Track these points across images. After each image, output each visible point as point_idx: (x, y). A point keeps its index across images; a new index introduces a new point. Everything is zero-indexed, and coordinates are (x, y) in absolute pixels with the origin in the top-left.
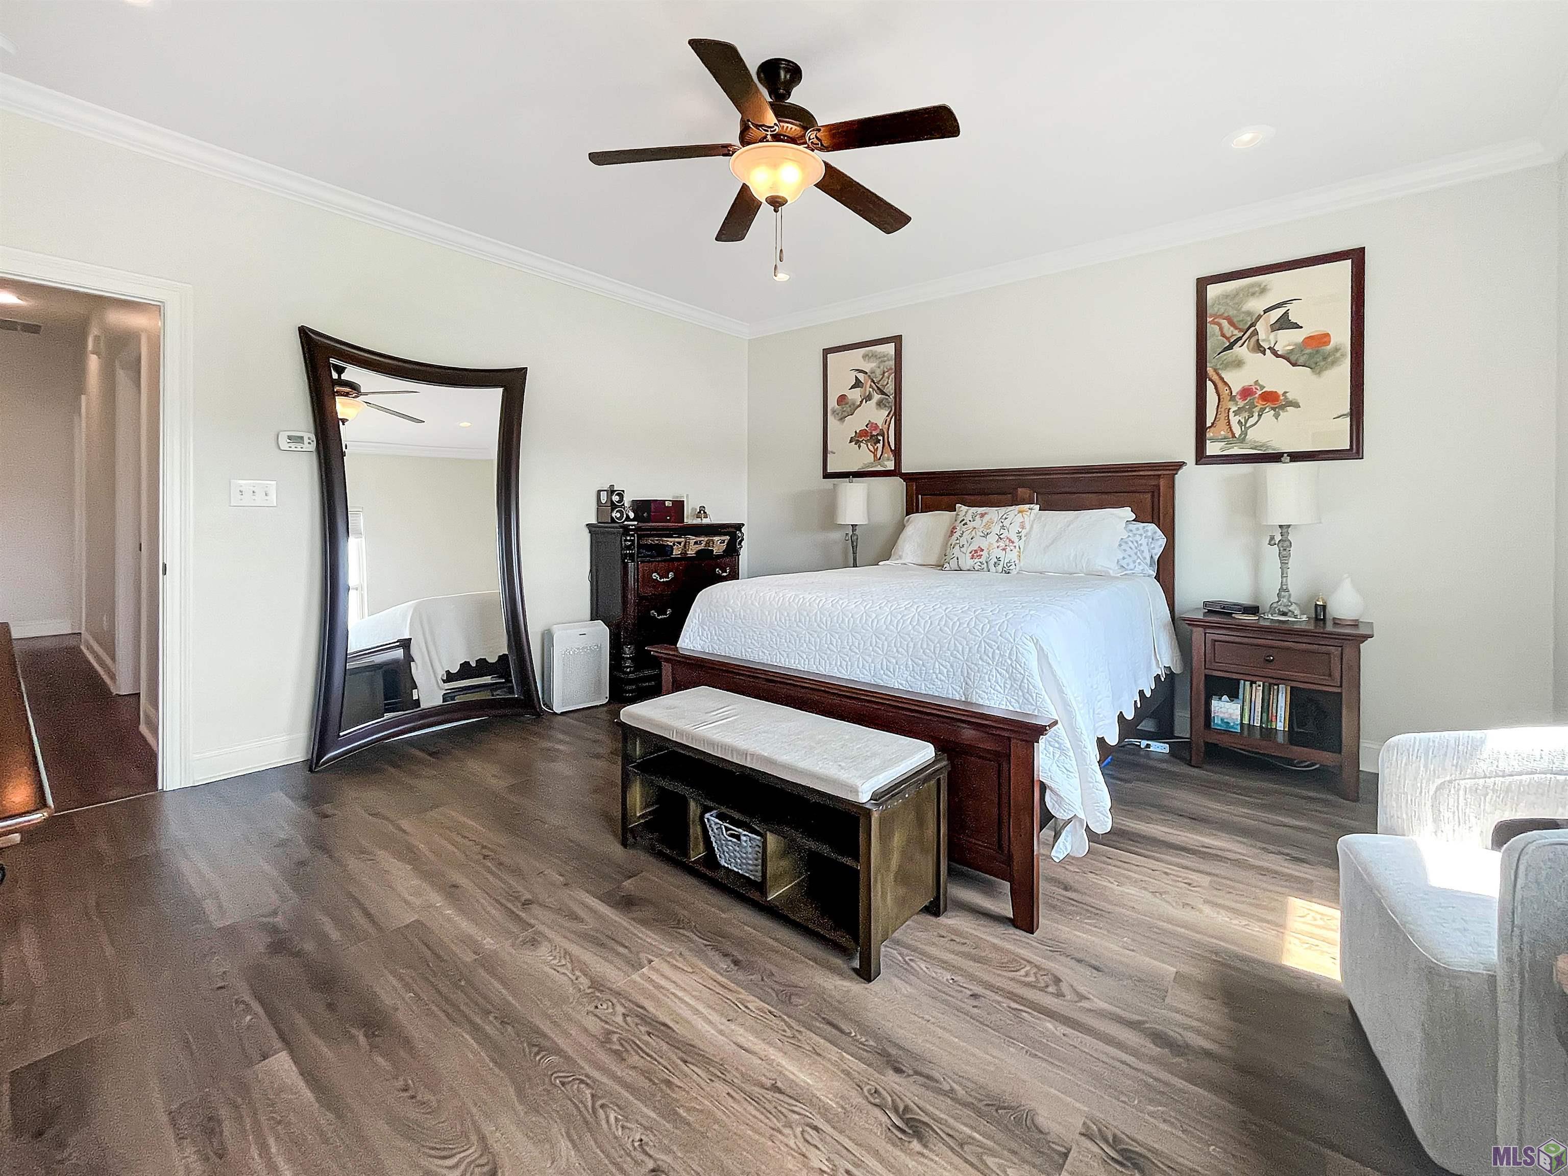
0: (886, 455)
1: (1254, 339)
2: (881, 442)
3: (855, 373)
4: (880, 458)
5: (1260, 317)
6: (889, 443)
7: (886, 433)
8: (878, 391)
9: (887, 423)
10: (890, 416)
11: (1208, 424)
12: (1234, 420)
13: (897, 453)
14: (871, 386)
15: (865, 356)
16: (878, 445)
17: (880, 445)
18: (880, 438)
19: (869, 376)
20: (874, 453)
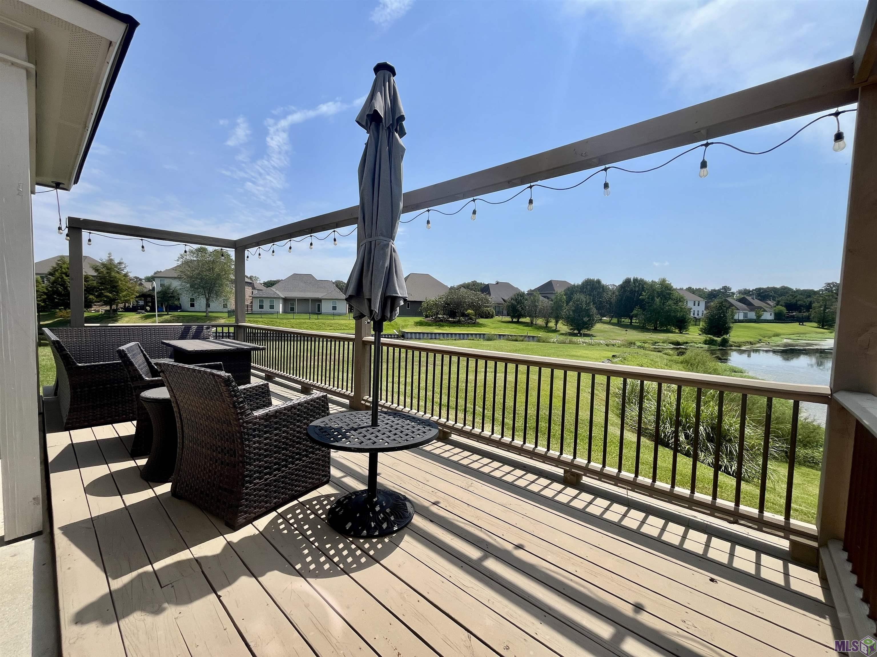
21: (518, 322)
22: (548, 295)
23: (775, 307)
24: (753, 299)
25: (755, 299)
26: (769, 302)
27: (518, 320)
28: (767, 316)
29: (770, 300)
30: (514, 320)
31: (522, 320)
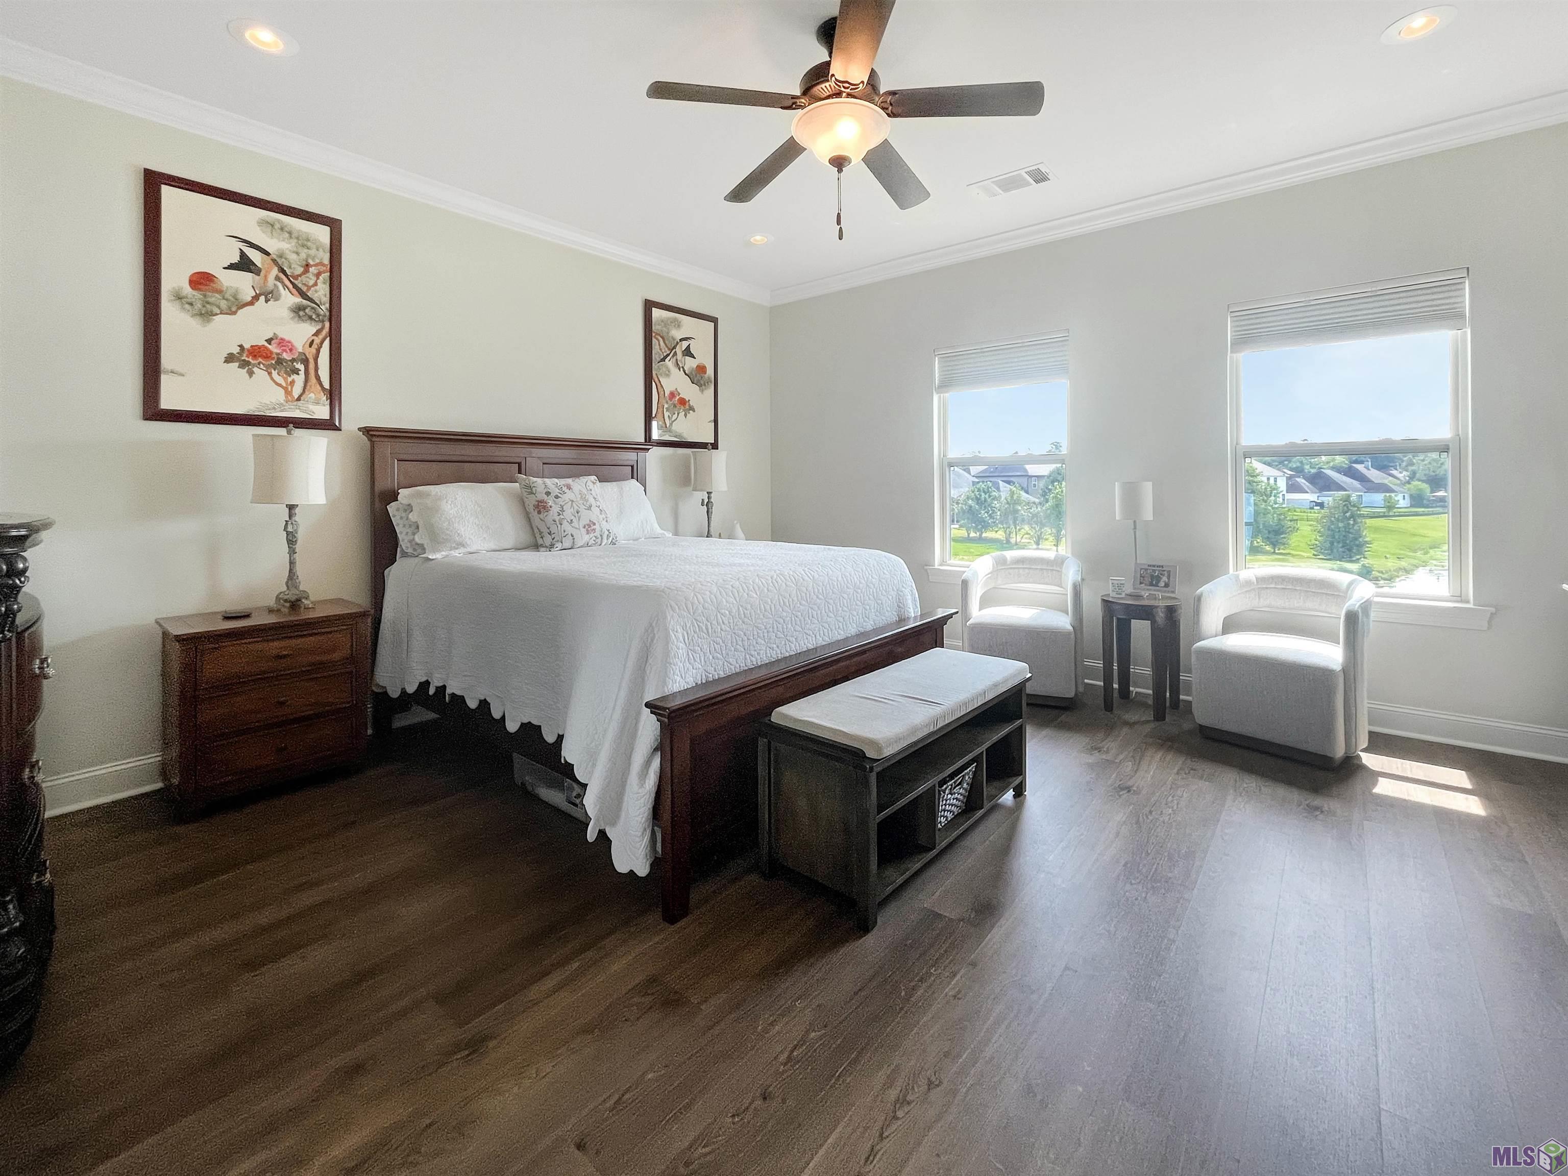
0: (312, 395)
1: (675, 358)
2: (302, 373)
3: (241, 245)
4: (299, 399)
5: (677, 343)
6: (318, 378)
7: (312, 361)
8: (294, 291)
9: (315, 346)
10: (321, 337)
11: (654, 416)
12: (666, 414)
13: (334, 394)
14: (277, 278)
15: (263, 223)
16: (294, 377)
17: (299, 379)
18: (301, 367)
19: (274, 261)
20: (285, 389)
21: (980, 540)
22: (1012, 479)
23: (1409, 483)
24: (1369, 469)
25: (1370, 468)
26: (1394, 472)
27: (981, 535)
28: (1402, 502)
29: (1396, 469)
30: (972, 535)
31: (987, 534)
